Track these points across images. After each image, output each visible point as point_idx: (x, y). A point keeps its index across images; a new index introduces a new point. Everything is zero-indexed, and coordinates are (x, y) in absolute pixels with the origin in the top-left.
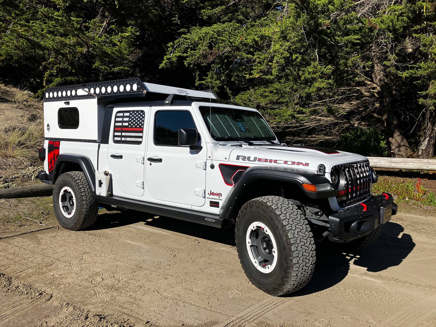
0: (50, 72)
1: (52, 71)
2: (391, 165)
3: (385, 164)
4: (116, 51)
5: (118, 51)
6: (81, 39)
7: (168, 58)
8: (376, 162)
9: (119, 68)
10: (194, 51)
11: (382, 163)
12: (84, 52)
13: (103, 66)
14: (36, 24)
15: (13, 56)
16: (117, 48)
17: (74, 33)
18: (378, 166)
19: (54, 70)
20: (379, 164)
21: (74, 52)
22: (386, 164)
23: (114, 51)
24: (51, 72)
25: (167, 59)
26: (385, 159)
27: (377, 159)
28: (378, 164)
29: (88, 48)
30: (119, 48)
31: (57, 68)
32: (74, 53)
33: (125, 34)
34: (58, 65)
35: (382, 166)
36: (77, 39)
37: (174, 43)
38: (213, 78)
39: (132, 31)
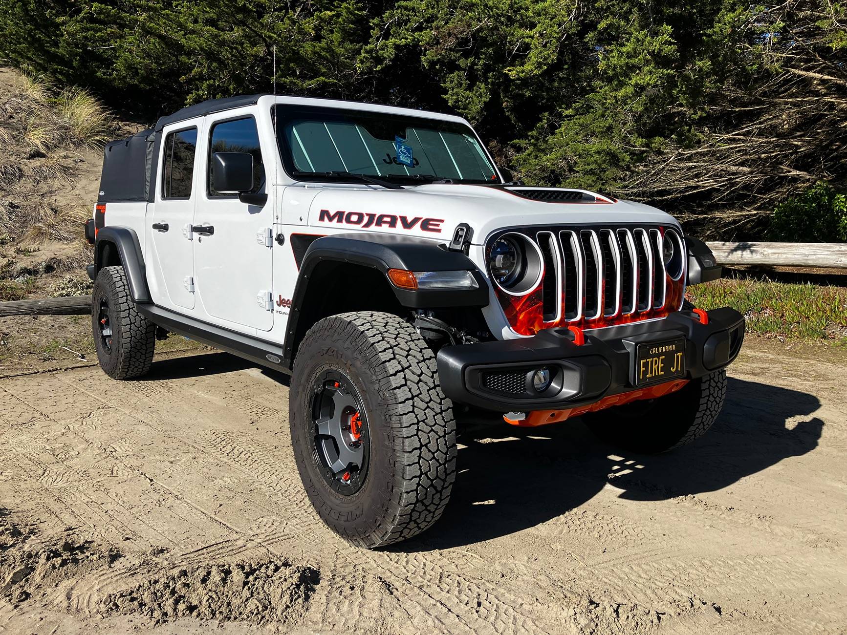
0: (196, 94)
1: (201, 93)
2: (841, 261)
3: (827, 259)
4: (322, 49)
5: (325, 49)
6: (250, 28)
7: (368, 49)
8: (807, 254)
9: (318, 81)
10: (420, 33)
11: (819, 256)
12: (262, 55)
13: (287, 78)
14: (183, 7)
15: (138, 69)
16: (323, 44)
17: (236, 18)
18: (811, 263)
19: (203, 91)
20: (814, 257)
21: (241, 55)
22: (829, 257)
23: (318, 49)
24: (198, 95)
25: (367, 52)
26: (828, 247)
27: (808, 248)
28: (810, 257)
29: (268, 46)
30: (327, 43)
31: (209, 86)
32: (241, 58)
33: (325, 14)
34: (211, 82)
35: (821, 262)
36: (244, 30)
37: (382, 18)
38: (461, 84)
39: (349, 8)
